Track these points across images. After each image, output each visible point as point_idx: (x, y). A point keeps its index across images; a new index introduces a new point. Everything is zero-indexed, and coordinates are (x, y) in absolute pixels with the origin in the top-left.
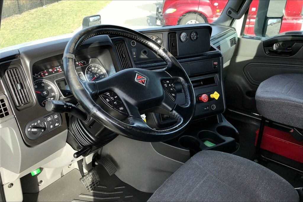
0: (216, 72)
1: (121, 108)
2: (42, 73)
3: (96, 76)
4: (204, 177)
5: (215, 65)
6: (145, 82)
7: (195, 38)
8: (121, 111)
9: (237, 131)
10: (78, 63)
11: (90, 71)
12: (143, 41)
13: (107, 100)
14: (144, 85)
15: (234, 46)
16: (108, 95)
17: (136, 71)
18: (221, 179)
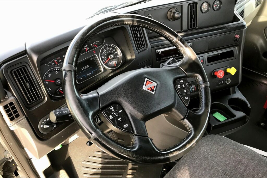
0: (236, 46)
1: (126, 126)
2: (56, 59)
3: (110, 57)
4: (210, 170)
5: (237, 38)
6: (155, 90)
7: (218, 7)
8: (125, 129)
9: (249, 105)
10: (92, 44)
11: (104, 52)
12: (157, 30)
13: (111, 117)
14: (153, 93)
15: (259, 6)
16: (112, 110)
17: (146, 76)
18: (228, 174)
